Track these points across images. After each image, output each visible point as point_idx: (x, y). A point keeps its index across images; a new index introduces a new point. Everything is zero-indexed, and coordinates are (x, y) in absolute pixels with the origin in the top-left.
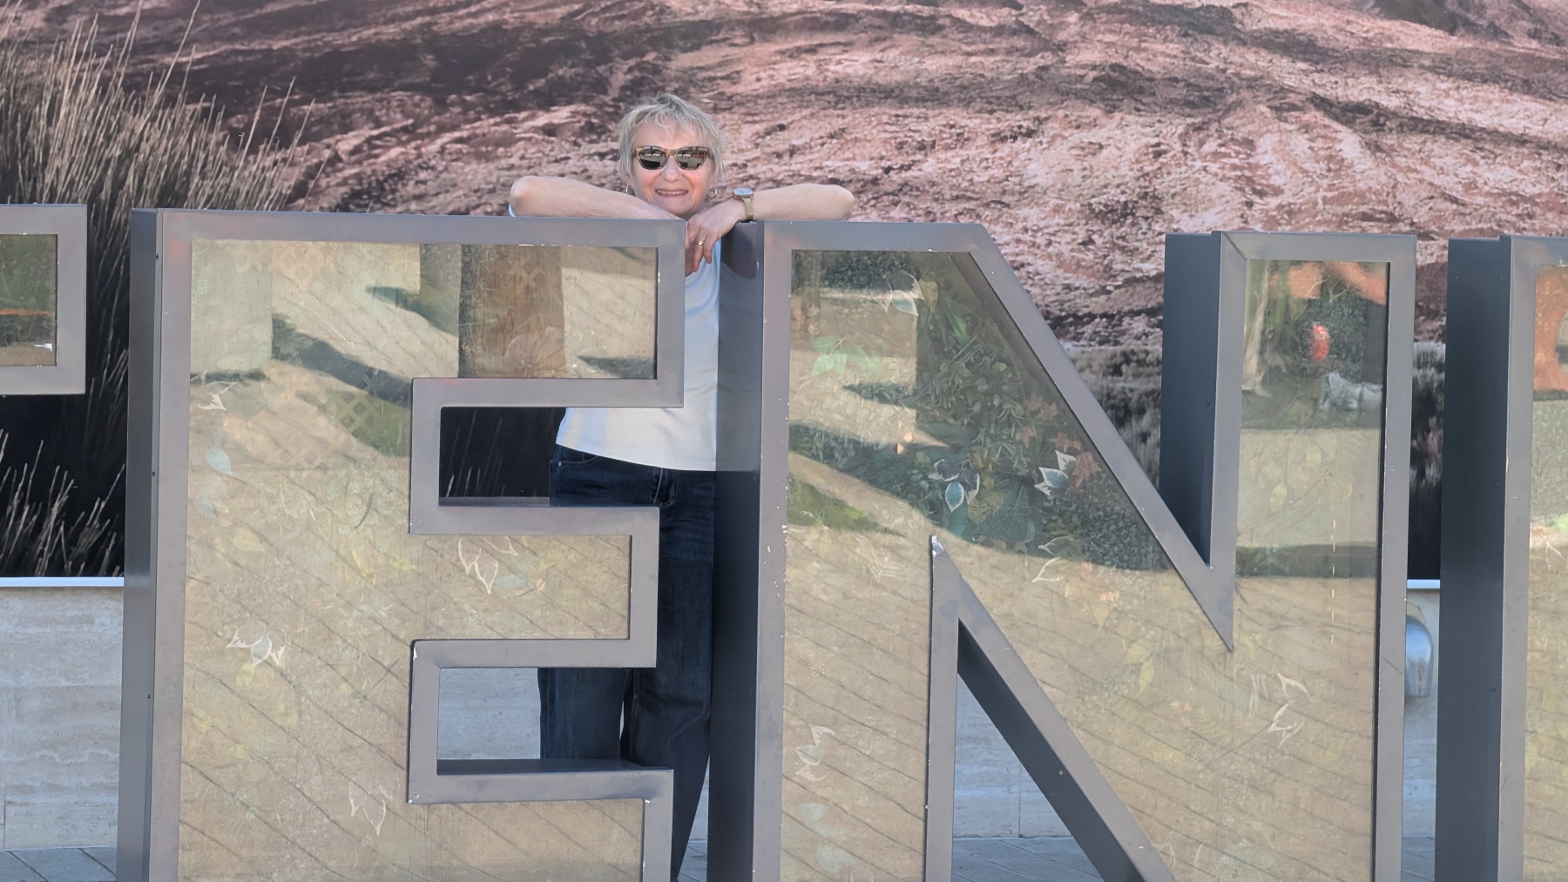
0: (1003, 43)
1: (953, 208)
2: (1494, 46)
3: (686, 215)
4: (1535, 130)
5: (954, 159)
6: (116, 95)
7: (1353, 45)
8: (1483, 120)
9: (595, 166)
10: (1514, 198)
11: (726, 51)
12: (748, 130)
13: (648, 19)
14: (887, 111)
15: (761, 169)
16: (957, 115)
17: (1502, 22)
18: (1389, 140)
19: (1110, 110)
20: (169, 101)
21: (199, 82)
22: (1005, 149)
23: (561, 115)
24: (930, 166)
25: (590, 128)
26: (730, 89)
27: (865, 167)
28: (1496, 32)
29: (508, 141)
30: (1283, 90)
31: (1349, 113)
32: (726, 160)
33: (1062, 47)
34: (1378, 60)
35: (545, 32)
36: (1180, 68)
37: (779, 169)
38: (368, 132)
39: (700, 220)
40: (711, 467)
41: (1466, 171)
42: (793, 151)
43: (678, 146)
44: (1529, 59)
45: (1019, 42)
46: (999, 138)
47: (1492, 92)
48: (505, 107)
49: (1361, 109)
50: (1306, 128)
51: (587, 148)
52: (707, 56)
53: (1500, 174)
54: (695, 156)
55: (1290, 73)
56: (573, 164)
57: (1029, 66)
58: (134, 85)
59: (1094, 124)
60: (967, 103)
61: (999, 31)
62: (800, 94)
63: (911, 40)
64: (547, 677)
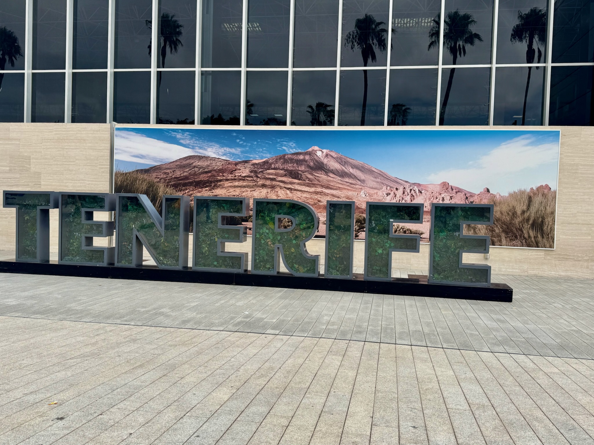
0: (252, 182)
2: (304, 182)
4: (309, 191)
6: (166, 187)
7: (289, 182)
8: (303, 190)
10: (306, 198)
11: (223, 182)
12: (226, 190)
13: (216, 179)
14: (239, 188)
16: (247, 189)
17: (305, 179)
18: (293, 191)
19: (263, 188)
20: (170, 187)
21: (173, 186)
22: (252, 192)
23: (207, 189)
24: (244, 194)
26: (224, 186)
28: (304, 180)
29: (202, 191)
30: (281, 186)
31: (288, 189)
33: (258, 182)
34: (291, 183)
35: (206, 180)
36: (270, 184)
38: (189, 190)
41: (301, 195)
44: (308, 183)
45: (253, 181)
46: (251, 191)
47: (304, 187)
48: (202, 188)
49: (290, 188)
50: (284, 190)
52: (221, 183)
53: (305, 195)
55: (281, 184)
57: (254, 184)
58: (167, 186)
59: (261, 190)
60: (248, 188)
61: (251, 180)
62: (231, 187)
63: (242, 181)
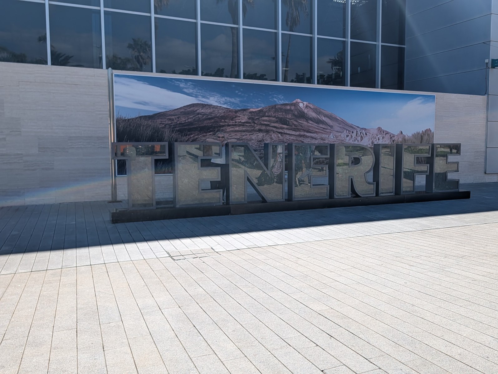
0: (250, 127)
2: (291, 127)
3: (222, 142)
4: (295, 134)
6: (171, 132)
7: (280, 127)
8: (290, 133)
10: (293, 140)
11: (226, 128)
12: (228, 134)
13: (219, 125)
15: (229, 138)
16: (246, 133)
17: (292, 125)
18: (283, 135)
19: (259, 133)
20: (176, 132)
21: (178, 131)
23: (211, 133)
26: (226, 131)
29: (206, 135)
30: (274, 131)
31: (279, 133)
32: (225, 137)
33: (255, 127)
34: (282, 128)
35: (209, 126)
36: (265, 129)
38: (194, 135)
39: (223, 142)
40: (225, 163)
41: (289, 137)
42: (232, 136)
43: (221, 136)
44: (294, 128)
45: (251, 127)
46: (250, 135)
47: (291, 131)
48: (206, 133)
49: (281, 132)
50: (276, 134)
52: (224, 128)
53: (292, 138)
54: (223, 137)
55: (274, 129)
57: (252, 129)
58: (173, 131)
59: (258, 134)
61: (249, 126)
62: (232, 131)
63: (242, 127)
64: (211, 182)
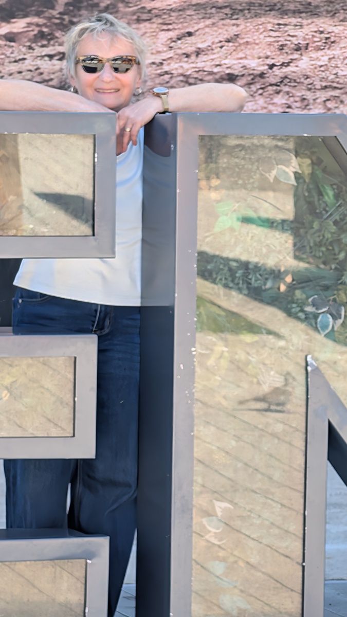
1: (322, 96)
5: (323, 57)
9: (46, 66)
14: (271, 20)
15: (174, 67)
16: (325, 24)
25: (41, 35)
26: (149, 4)
27: (255, 65)
37: (188, 67)
39: (127, 112)
43: (112, 55)
51: (39, 51)
56: (28, 64)
62: (204, 8)
64: (10, 466)
